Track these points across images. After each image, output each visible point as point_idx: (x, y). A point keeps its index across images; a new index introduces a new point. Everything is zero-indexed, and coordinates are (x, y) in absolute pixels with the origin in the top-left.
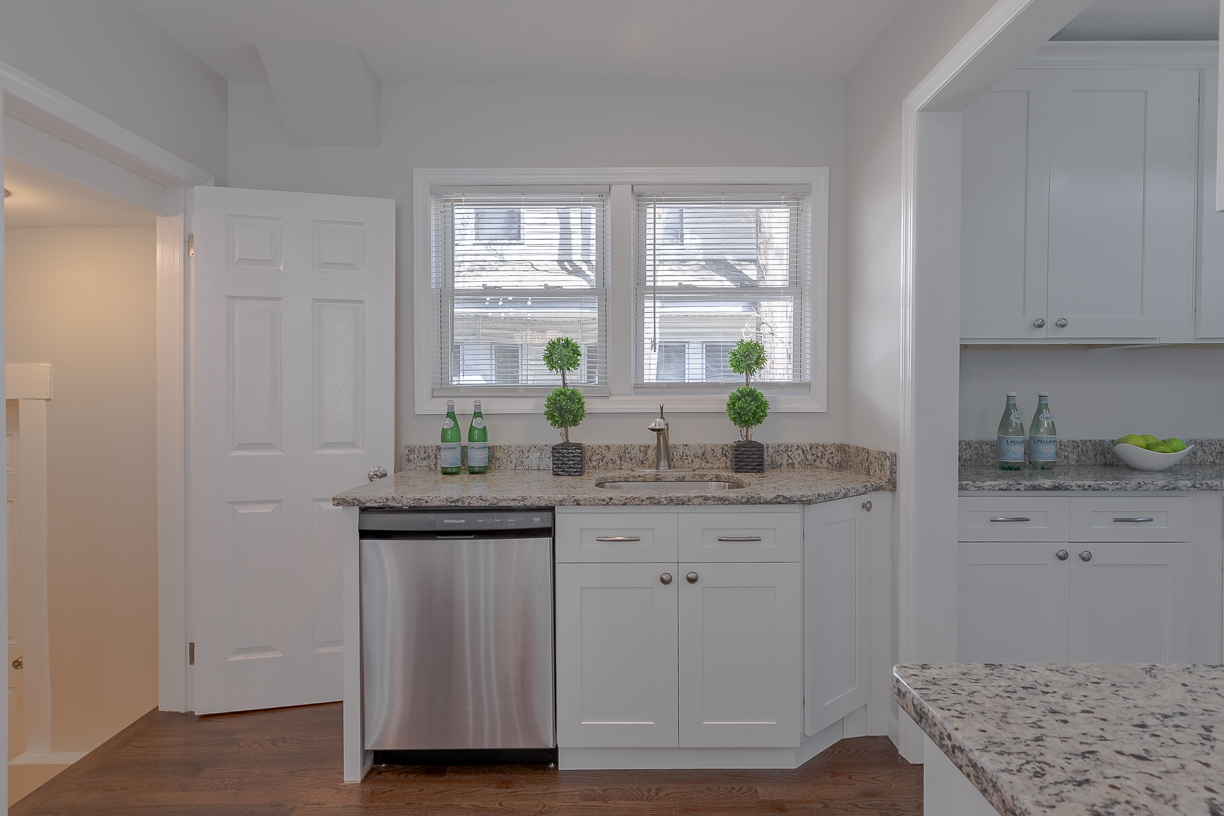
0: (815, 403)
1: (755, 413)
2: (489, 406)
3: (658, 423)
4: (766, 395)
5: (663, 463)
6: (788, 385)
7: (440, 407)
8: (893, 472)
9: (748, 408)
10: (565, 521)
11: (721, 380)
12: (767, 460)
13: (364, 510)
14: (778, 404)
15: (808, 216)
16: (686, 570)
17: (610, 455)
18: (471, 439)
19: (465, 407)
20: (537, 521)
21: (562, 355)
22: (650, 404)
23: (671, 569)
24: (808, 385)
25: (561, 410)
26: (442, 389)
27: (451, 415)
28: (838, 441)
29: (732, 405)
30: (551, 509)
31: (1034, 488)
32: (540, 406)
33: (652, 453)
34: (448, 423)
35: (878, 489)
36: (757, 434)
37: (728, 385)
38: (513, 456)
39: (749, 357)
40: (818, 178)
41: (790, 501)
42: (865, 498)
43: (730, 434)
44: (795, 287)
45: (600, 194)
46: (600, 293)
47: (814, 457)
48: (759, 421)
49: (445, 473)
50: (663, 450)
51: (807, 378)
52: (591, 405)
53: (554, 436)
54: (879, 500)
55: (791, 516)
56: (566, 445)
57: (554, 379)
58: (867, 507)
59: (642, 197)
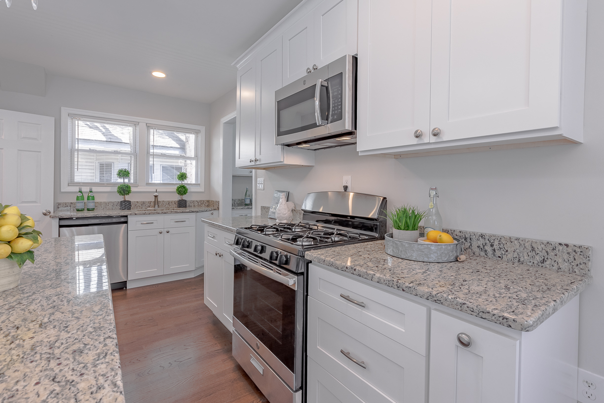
0: (201, 189)
1: (184, 192)
2: (94, 189)
3: (156, 194)
4: (187, 187)
5: (156, 206)
6: (194, 184)
7: (76, 189)
8: (218, 205)
9: (182, 190)
10: (130, 219)
11: (174, 182)
12: (188, 204)
13: (60, 219)
14: (191, 189)
15: (200, 138)
16: (166, 230)
17: (138, 204)
18: (88, 199)
19: (85, 189)
20: (123, 220)
21: (124, 174)
22: (153, 189)
23: (162, 230)
24: (199, 184)
25: (124, 190)
26: (72, 183)
27: (80, 192)
28: (207, 200)
29: (178, 189)
30: (127, 216)
31: (248, 208)
32: (116, 189)
33: (152, 204)
34: (79, 194)
35: (215, 210)
36: (185, 197)
37: (176, 184)
38: (102, 205)
39: (183, 176)
40: (203, 129)
41: (193, 212)
42: (212, 212)
43: (177, 197)
44: (196, 157)
45: (135, 124)
46: (134, 154)
47: (200, 203)
48: (185, 194)
49: (88, 210)
50: (156, 202)
51: (199, 183)
52: (133, 189)
53: (121, 198)
54: (215, 212)
55: (193, 215)
56: (125, 201)
57: (121, 180)
58: (212, 214)
59: (149, 127)
